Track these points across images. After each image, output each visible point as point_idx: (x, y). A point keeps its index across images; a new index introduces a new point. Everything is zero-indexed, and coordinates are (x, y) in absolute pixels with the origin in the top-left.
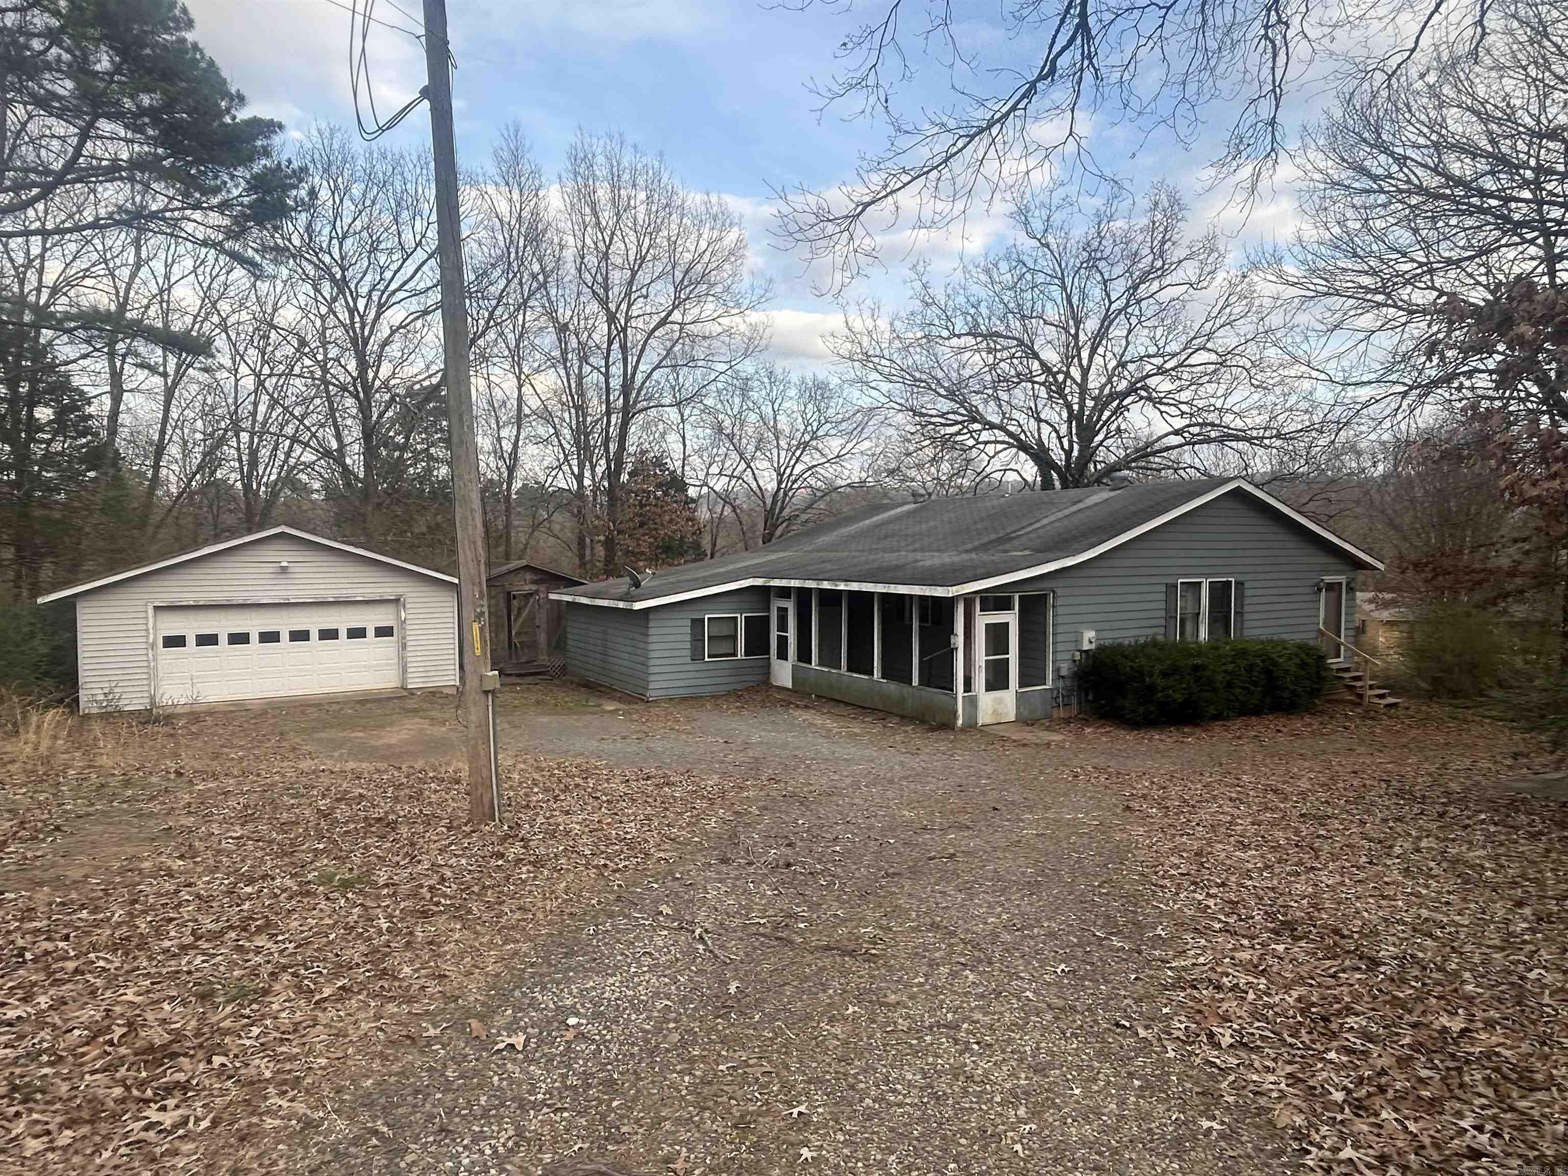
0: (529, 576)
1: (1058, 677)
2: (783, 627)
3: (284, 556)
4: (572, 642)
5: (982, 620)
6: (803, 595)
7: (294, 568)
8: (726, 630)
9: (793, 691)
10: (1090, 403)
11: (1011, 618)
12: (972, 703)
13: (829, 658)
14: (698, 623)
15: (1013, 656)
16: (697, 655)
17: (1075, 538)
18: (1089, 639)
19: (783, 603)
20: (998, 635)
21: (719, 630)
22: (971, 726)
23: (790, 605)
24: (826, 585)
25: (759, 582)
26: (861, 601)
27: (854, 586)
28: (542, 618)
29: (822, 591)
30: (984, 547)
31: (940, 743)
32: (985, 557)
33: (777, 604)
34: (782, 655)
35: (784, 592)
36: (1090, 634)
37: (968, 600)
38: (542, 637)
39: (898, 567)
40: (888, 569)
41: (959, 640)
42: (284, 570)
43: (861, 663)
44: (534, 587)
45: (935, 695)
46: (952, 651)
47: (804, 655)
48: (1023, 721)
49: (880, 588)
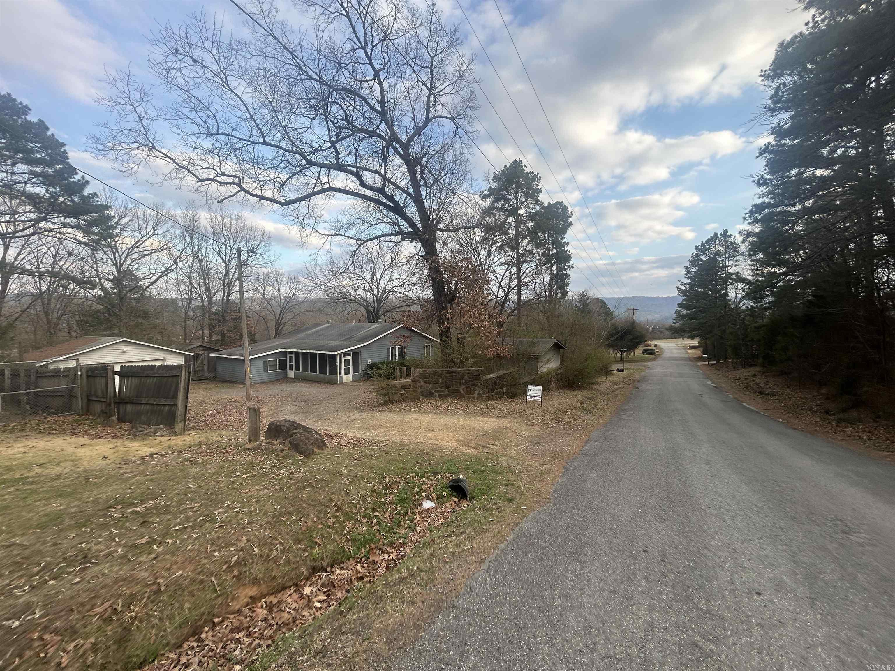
0: (201, 349)
1: (362, 370)
2: (291, 361)
3: (124, 347)
4: (218, 369)
5: (343, 359)
6: (297, 354)
7: (128, 351)
8: (274, 363)
9: (295, 378)
10: (380, 291)
11: (350, 358)
12: (341, 378)
13: (305, 369)
14: (265, 362)
15: (351, 367)
16: (265, 371)
17: (366, 338)
18: (369, 361)
19: (291, 355)
20: (347, 362)
21: (272, 363)
22: (341, 383)
23: (293, 356)
24: (304, 351)
25: (284, 350)
26: (313, 355)
27: (312, 351)
28: (206, 362)
29: (302, 353)
30: (345, 340)
31: (334, 387)
32: (345, 343)
33: (289, 356)
34: (291, 369)
35: (291, 353)
36: (369, 360)
37: (340, 354)
38: (206, 368)
39: (323, 346)
40: (321, 346)
41: (338, 364)
42: (124, 352)
43: (313, 370)
44: (203, 352)
45: (333, 376)
46: (337, 366)
47: (297, 368)
48: (353, 381)
49: (319, 352)
